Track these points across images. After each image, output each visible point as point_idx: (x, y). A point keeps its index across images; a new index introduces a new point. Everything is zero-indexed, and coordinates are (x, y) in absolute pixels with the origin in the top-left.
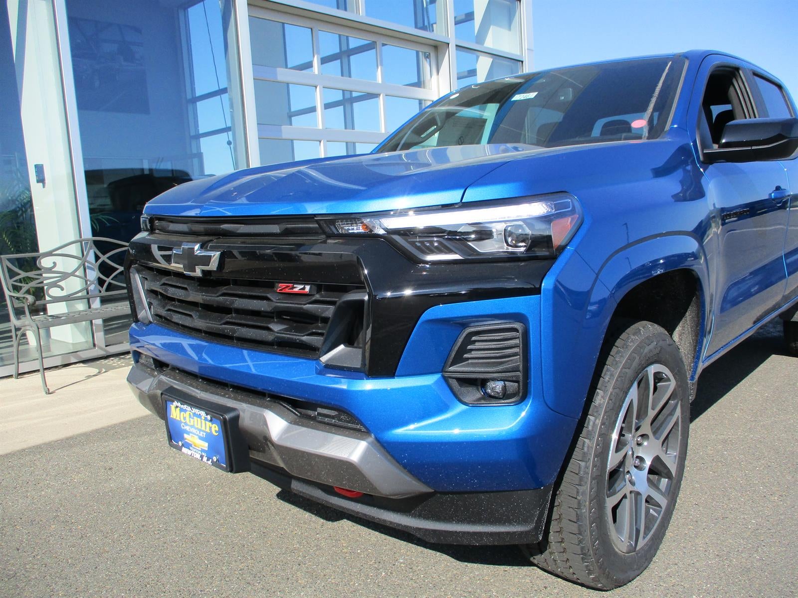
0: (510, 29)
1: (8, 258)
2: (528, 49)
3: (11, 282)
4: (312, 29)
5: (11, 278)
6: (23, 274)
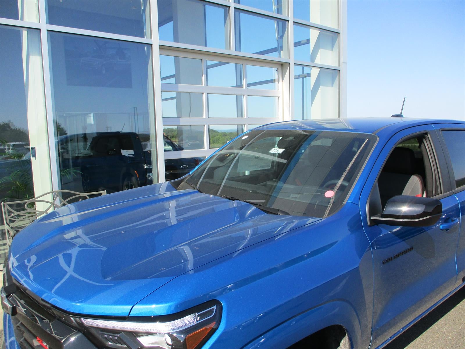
0: (332, 50)
1: (9, 204)
2: (343, 62)
3: (9, 218)
4: (202, 60)
5: (9, 216)
6: (16, 213)
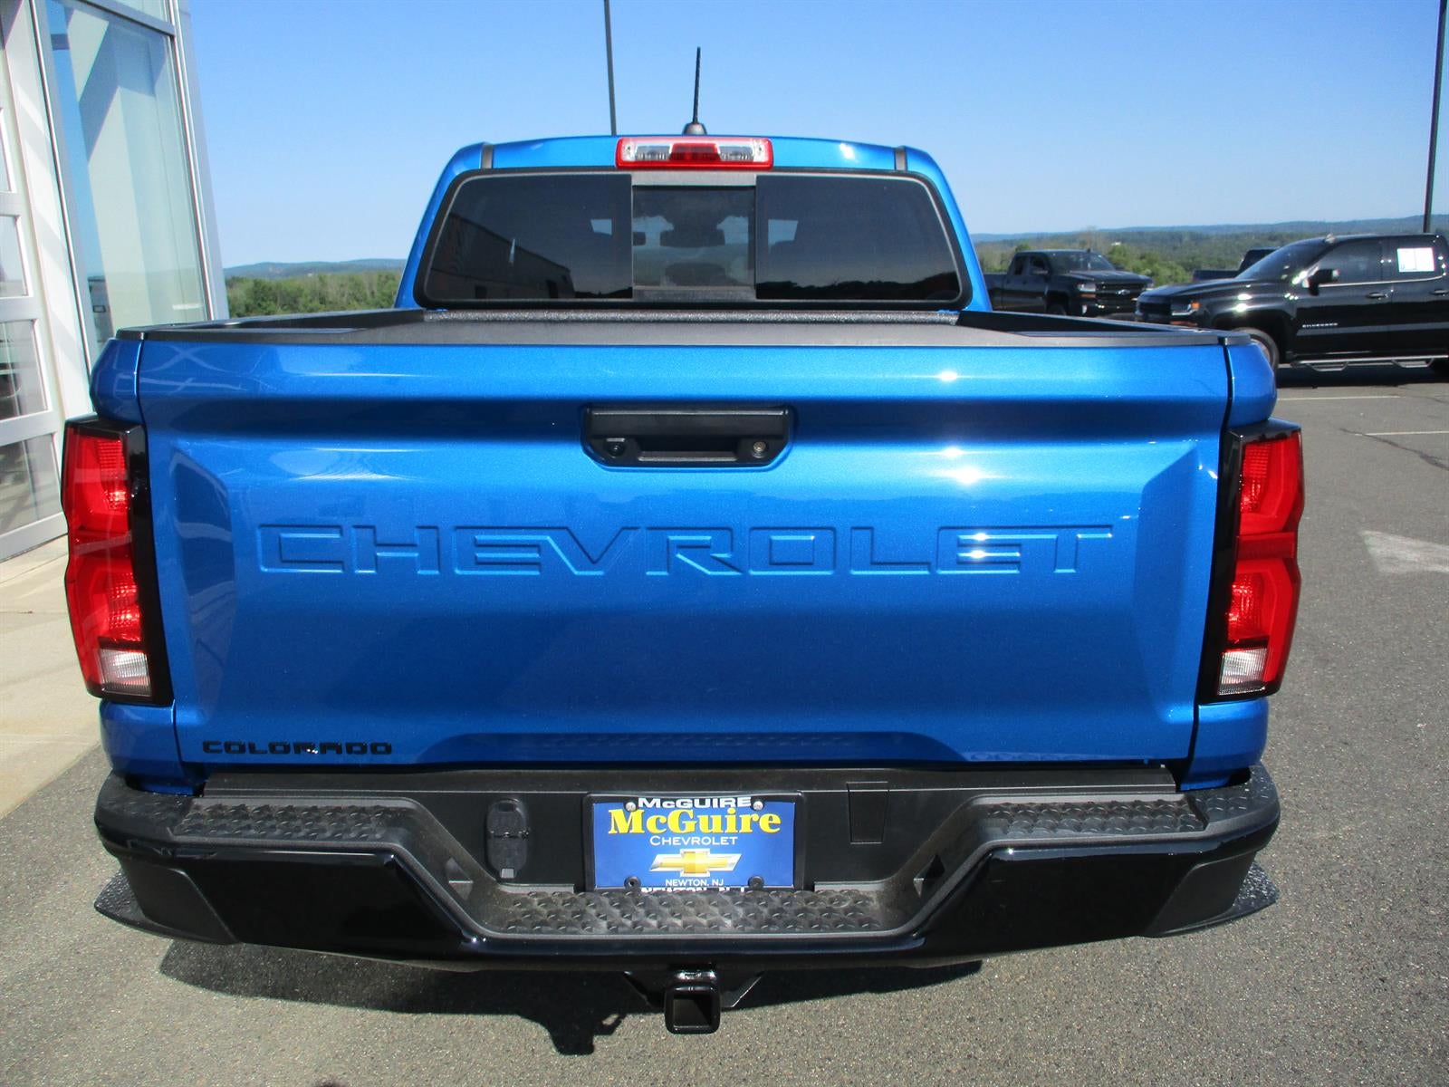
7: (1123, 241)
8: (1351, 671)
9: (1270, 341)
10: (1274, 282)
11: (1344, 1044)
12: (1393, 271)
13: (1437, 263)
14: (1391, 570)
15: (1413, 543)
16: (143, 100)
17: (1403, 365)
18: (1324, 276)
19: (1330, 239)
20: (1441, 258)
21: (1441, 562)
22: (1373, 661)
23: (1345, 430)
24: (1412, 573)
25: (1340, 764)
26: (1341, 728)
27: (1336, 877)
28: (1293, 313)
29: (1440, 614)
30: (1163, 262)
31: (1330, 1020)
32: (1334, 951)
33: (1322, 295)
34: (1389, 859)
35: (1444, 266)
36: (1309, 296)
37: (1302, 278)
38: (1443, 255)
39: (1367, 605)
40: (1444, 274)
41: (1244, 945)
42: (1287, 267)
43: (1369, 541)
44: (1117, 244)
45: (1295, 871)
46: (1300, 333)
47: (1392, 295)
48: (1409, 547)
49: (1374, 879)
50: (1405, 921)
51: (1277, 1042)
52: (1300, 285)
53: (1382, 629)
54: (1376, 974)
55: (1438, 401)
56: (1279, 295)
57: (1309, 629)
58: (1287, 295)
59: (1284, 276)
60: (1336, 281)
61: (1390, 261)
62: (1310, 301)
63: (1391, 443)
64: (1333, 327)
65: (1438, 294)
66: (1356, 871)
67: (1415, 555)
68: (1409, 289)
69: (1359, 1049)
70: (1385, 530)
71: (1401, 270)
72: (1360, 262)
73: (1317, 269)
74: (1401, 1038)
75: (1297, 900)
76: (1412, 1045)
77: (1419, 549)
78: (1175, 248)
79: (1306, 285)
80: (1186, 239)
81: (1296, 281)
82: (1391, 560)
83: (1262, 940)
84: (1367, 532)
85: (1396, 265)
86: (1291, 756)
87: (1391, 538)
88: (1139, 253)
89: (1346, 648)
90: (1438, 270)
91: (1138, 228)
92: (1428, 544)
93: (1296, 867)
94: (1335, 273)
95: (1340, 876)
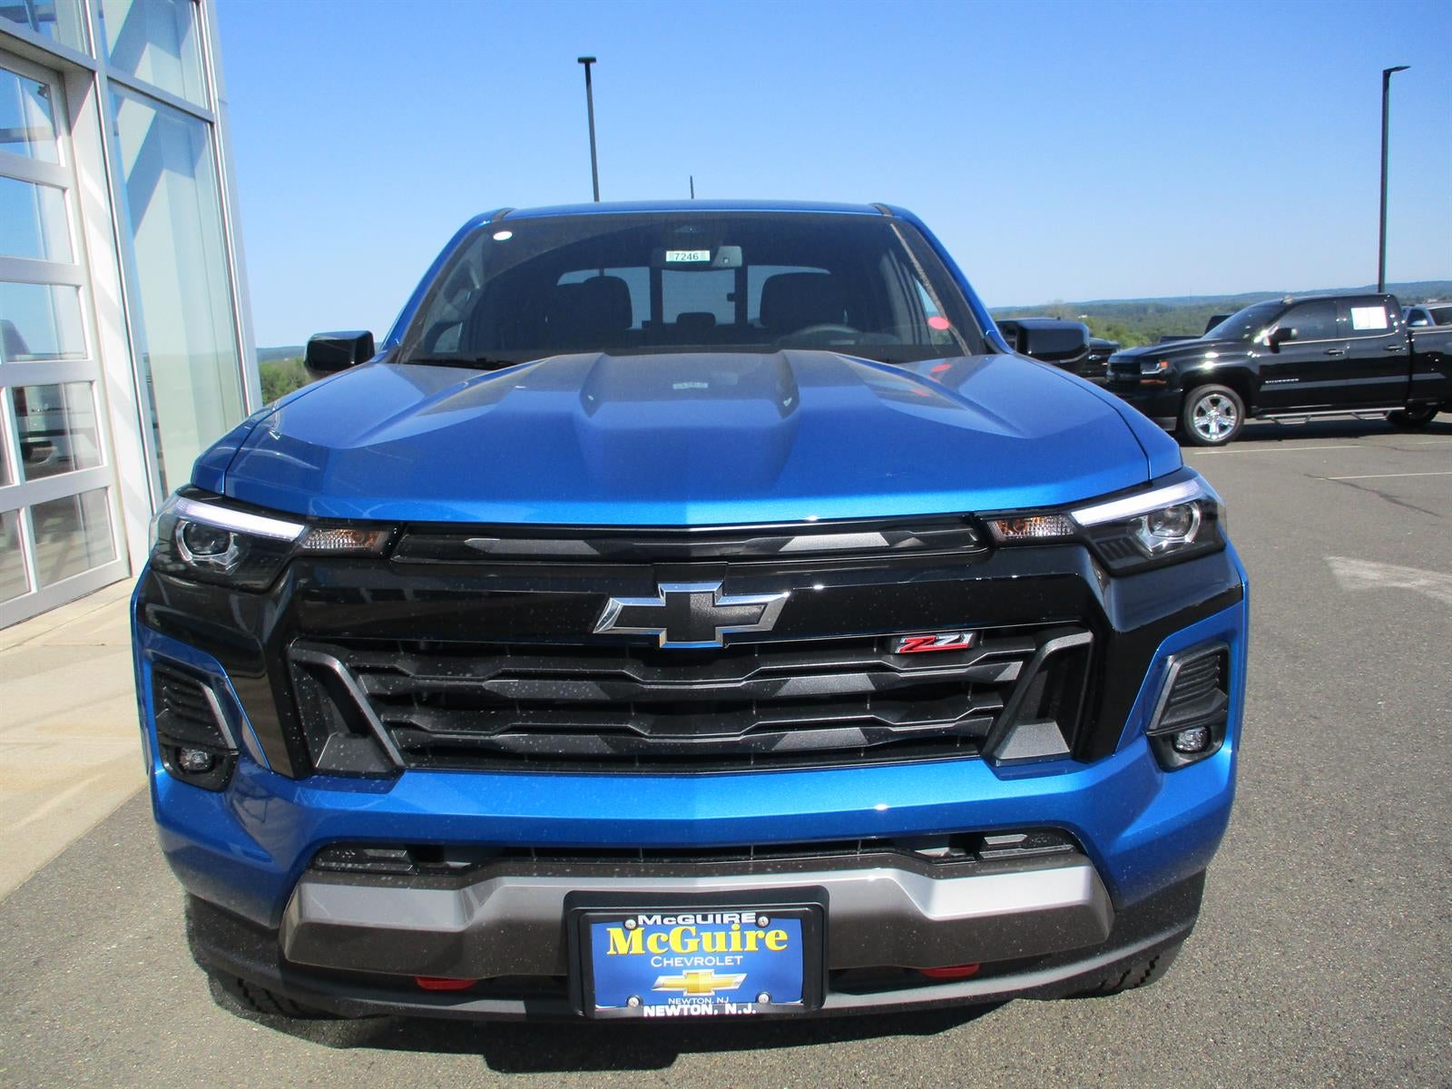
2: (219, 101)
7: (1089, 314)
8: (1319, 664)
9: (1236, 396)
10: (1237, 340)
11: (1319, 923)
12: (1348, 329)
13: (1390, 321)
14: (1354, 587)
15: (1373, 565)
16: (184, 182)
17: (1362, 416)
18: (1284, 335)
19: (1288, 301)
20: (1393, 316)
21: (1399, 580)
22: (1338, 656)
23: (1310, 476)
24: (1372, 589)
25: (1311, 733)
26: (1311, 707)
27: (1309, 812)
28: (1256, 370)
29: (1397, 619)
30: (1129, 333)
31: (1307, 908)
32: (1309, 862)
33: (1282, 353)
34: (1355, 798)
35: (1396, 324)
36: (1270, 354)
37: (1264, 336)
38: (1395, 313)
39: (1332, 614)
40: (1397, 331)
41: (1232, 861)
42: (1248, 327)
43: (1335, 564)
44: (1083, 316)
45: (1273, 809)
46: (1264, 388)
47: (1348, 351)
48: (1370, 568)
49: (1341, 812)
50: (1368, 840)
51: (1263, 924)
52: (1261, 344)
53: (1345, 632)
54: (1345, 877)
55: (1396, 449)
56: (1243, 353)
57: (1280, 633)
58: (1249, 353)
59: (1246, 336)
60: (1294, 339)
61: (1345, 320)
62: (1272, 359)
63: (1352, 485)
64: (1295, 382)
65: (1391, 350)
66: (1326, 807)
67: (1375, 575)
68: (1364, 346)
69: (1332, 927)
70: (1349, 556)
71: (1355, 328)
72: (1316, 322)
73: (1277, 328)
74: (1367, 918)
75: (1276, 828)
76: (1376, 922)
77: (1380, 570)
78: (1140, 320)
79: (1267, 343)
80: (1150, 311)
81: (1257, 340)
82: (1354, 578)
83: (1248, 857)
84: (1332, 558)
85: (1350, 323)
86: (1268, 728)
87: (1353, 562)
88: (1105, 325)
89: (1314, 647)
90: (1390, 328)
91: (1103, 301)
92: (1386, 566)
93: (1274, 806)
94: (1294, 332)
95: (1313, 811)
